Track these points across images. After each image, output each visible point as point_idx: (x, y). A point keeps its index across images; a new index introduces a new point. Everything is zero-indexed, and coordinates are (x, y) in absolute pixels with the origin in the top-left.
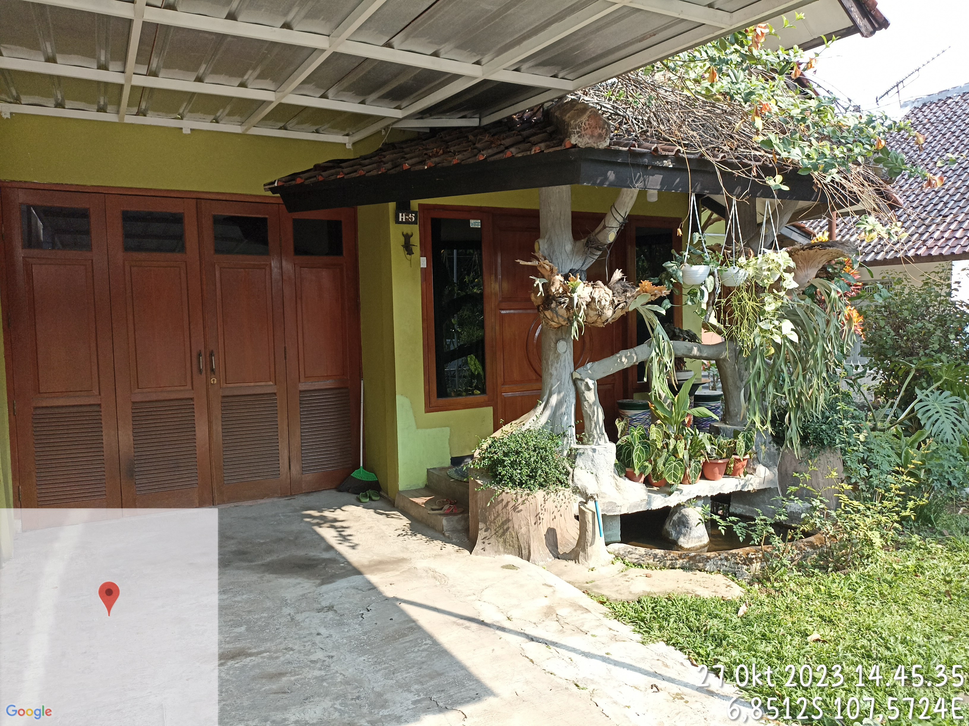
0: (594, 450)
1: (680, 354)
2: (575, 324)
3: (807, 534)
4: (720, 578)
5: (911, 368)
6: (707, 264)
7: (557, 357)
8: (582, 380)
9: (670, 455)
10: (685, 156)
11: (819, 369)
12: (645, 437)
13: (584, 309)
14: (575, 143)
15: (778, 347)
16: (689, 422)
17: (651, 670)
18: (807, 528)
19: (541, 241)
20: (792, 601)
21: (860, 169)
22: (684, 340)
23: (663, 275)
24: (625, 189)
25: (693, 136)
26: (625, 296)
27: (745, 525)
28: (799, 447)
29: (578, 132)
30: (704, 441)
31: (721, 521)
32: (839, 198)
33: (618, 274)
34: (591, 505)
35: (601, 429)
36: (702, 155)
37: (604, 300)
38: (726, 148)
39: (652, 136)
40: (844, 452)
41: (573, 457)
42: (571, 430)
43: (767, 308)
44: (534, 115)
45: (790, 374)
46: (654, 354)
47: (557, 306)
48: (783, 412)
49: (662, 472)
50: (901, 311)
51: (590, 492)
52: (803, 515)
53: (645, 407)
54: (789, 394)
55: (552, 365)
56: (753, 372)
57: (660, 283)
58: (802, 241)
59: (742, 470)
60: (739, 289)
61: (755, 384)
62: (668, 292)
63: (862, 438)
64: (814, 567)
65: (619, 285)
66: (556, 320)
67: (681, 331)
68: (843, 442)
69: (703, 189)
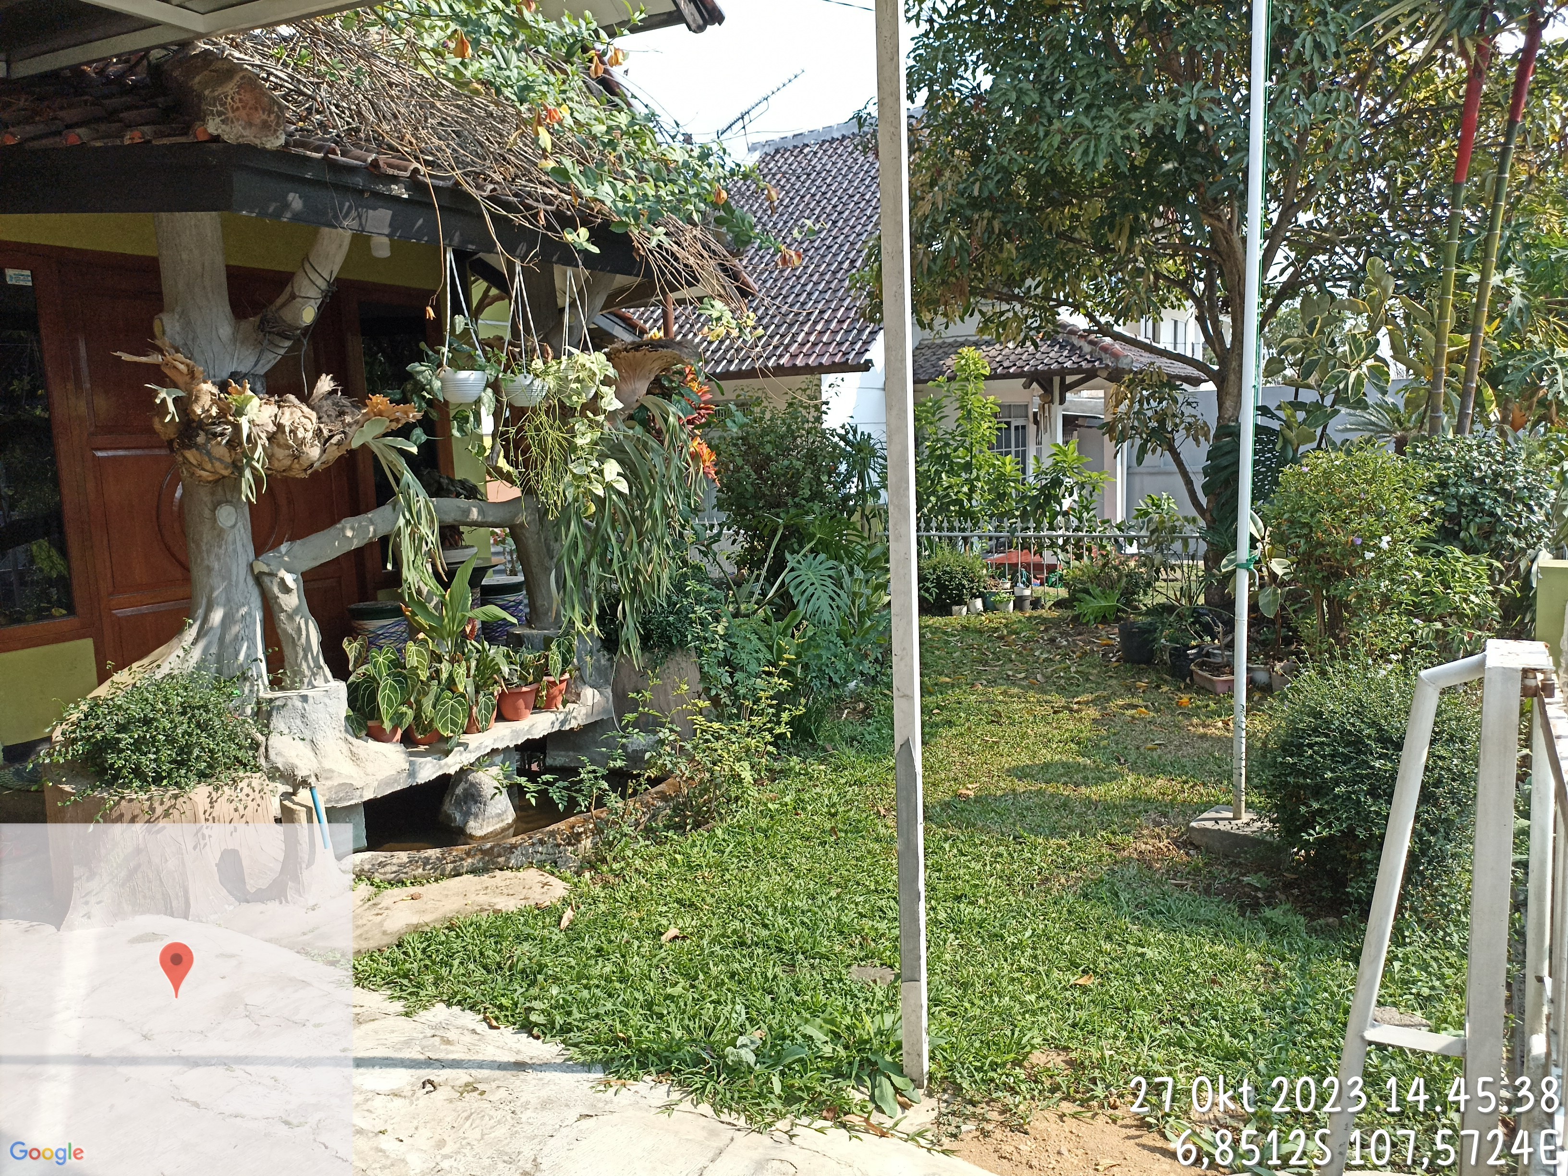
0: (305, 699)
1: (449, 519)
2: (248, 473)
3: (654, 782)
4: (532, 875)
5: (778, 524)
6: (482, 369)
7: (219, 535)
8: (272, 575)
9: (442, 690)
10: (428, 181)
11: (659, 533)
12: (397, 664)
13: (263, 446)
14: (215, 133)
15: (600, 502)
16: (472, 631)
17: (422, 1057)
18: (652, 773)
19: (165, 317)
20: (639, 887)
21: (697, 232)
22: (458, 495)
23: (409, 387)
24: (326, 230)
25: (439, 149)
26: (343, 421)
27: (566, 784)
28: (639, 653)
29: (220, 114)
30: (497, 660)
31: (529, 785)
32: (671, 273)
33: (325, 384)
34: (303, 795)
35: (316, 660)
36: (457, 183)
37: (301, 429)
38: (497, 177)
39: (367, 140)
40: (700, 653)
41: (265, 715)
42: (258, 668)
43: (579, 441)
44: (131, 70)
45: (621, 542)
46: (401, 522)
47: (208, 440)
48: (615, 599)
49: (432, 720)
50: (761, 444)
51: (300, 773)
52: (647, 756)
53: (397, 612)
54: (621, 574)
55: (209, 552)
56: (566, 543)
57: (405, 400)
58: (626, 337)
59: (560, 699)
60: (534, 410)
61: (571, 563)
62: (419, 415)
63: (720, 630)
64: (667, 828)
65: (329, 402)
66: (209, 466)
67: (452, 481)
68: (698, 638)
69: (465, 241)
